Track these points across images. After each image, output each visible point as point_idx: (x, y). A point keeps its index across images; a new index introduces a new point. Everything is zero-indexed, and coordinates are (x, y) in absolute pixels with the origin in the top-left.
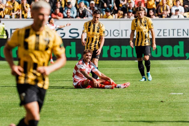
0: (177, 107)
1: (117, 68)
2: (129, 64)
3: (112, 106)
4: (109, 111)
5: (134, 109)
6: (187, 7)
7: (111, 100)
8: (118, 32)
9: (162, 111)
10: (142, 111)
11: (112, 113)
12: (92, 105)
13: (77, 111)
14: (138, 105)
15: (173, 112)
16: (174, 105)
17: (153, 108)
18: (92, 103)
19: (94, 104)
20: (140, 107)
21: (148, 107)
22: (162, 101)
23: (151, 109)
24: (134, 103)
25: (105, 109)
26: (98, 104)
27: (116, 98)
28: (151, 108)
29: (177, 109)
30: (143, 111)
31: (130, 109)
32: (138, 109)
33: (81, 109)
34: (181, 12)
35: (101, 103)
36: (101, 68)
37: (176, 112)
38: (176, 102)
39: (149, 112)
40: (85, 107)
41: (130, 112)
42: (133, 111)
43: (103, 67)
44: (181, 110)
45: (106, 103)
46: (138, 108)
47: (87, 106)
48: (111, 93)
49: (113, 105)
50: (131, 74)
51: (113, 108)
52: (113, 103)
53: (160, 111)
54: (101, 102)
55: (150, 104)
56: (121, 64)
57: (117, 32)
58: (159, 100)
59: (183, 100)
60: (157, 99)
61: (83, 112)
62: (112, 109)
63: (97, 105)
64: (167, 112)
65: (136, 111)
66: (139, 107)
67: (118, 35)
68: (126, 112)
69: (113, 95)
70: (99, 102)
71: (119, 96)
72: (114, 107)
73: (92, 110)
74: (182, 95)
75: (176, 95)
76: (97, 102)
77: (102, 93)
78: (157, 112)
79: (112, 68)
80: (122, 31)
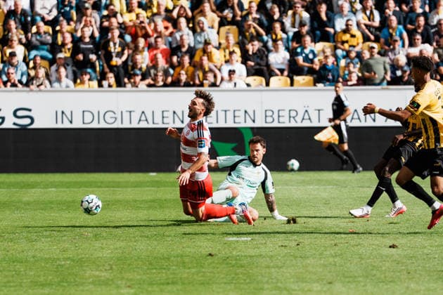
0: (242, 267)
1: (113, 187)
2: (138, 180)
3: (109, 264)
4: (104, 276)
5: (154, 271)
6: (252, 67)
7: (106, 253)
8: (114, 115)
9: (212, 275)
10: (171, 274)
11: (111, 278)
12: (68, 262)
13: (39, 276)
14: (163, 261)
15: (233, 276)
16: (234, 262)
17: (194, 267)
18: (69, 258)
19: (73, 261)
20: (167, 266)
21: (184, 267)
22: (210, 255)
23: (188, 271)
24: (155, 258)
25: (97, 270)
26: (80, 260)
27: (117, 249)
28: (189, 268)
29: (240, 270)
30: (174, 274)
31: (148, 271)
32: (164, 271)
33: (46, 272)
34: (240, 76)
35: (87, 258)
36: (81, 189)
37: (241, 276)
38: (238, 256)
39: (186, 275)
40: (55, 267)
41: (148, 276)
42: (155, 273)
43: (87, 187)
44: (250, 271)
45: (98, 257)
46: (164, 269)
47: (60, 265)
48: (105, 239)
49: (111, 263)
50: (143, 201)
51: (111, 269)
52: (112, 258)
53: (209, 274)
54: (87, 256)
55: (187, 260)
56: (121, 180)
57: (111, 114)
58: (205, 252)
59: (252, 252)
60: (200, 250)
61: (50, 277)
62: (110, 271)
63: (80, 262)
64: (222, 276)
65: (159, 275)
66: (165, 267)
67: (114, 122)
68: (139, 277)
69: (110, 242)
70: (83, 256)
71: (123, 244)
72: (114, 267)
73: (69, 274)
74: (250, 241)
75: (237, 241)
76: (80, 257)
77: (87, 238)
78: (202, 276)
79: (105, 187)
80: (122, 112)
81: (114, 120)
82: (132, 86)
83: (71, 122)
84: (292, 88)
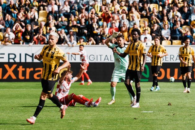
0: (149, 124)
1: (93, 88)
2: (104, 85)
3: (91, 122)
4: (88, 127)
5: (110, 125)
6: (154, 36)
7: (89, 118)
8: (94, 57)
9: (136, 127)
10: (118, 127)
11: (91, 128)
12: (73, 121)
13: (60, 127)
14: (114, 121)
15: (145, 128)
16: (145, 122)
17: (128, 124)
18: (73, 119)
19: (75, 121)
20: (116, 123)
21: (124, 124)
22: (135, 119)
23: (125, 126)
24: (111, 120)
25: (85, 125)
26: (78, 120)
27: (94, 115)
28: (125, 125)
29: (148, 126)
30: (119, 127)
31: (107, 125)
32: (115, 126)
33: (63, 125)
34: (149, 40)
35: (81, 119)
36: (79, 89)
37: (148, 128)
38: (147, 119)
39: (124, 128)
40: (67, 123)
41: (107, 127)
42: (110, 126)
43: (81, 88)
44: (153, 126)
45: (86, 119)
46: (115, 125)
47: (69, 122)
48: (89, 111)
49: (92, 122)
50: (106, 94)
51: (92, 124)
52: (92, 120)
53: (134, 127)
54: (81, 118)
55: (124, 121)
56: (96, 85)
58: (133, 117)
59: (154, 118)
60: (130, 117)
61: (65, 128)
62: (91, 125)
63: (78, 121)
64: (140, 128)
65: (113, 127)
66: (115, 124)
68: (103, 128)
69: (91, 112)
70: (80, 118)
71: (97, 113)
72: (93, 123)
73: (73, 126)
74: (152, 113)
75: (147, 113)
76: (78, 119)
77: (81, 111)
78: (132, 128)
79: (89, 88)
80: (97, 56)
81: (93, 59)
82: (102, 44)
83: (75, 60)
84: (172, 45)
